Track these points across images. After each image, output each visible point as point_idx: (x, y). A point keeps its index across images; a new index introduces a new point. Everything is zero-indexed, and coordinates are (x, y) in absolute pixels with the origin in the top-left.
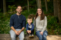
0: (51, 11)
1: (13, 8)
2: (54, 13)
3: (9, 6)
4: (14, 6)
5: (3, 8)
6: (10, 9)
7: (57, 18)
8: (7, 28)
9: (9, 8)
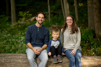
0: (84, 20)
1: (26, 16)
2: (89, 24)
3: (20, 13)
4: (28, 12)
5: (10, 15)
6: (22, 17)
7: (94, 32)
8: (20, 46)
9: (21, 15)
